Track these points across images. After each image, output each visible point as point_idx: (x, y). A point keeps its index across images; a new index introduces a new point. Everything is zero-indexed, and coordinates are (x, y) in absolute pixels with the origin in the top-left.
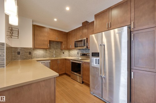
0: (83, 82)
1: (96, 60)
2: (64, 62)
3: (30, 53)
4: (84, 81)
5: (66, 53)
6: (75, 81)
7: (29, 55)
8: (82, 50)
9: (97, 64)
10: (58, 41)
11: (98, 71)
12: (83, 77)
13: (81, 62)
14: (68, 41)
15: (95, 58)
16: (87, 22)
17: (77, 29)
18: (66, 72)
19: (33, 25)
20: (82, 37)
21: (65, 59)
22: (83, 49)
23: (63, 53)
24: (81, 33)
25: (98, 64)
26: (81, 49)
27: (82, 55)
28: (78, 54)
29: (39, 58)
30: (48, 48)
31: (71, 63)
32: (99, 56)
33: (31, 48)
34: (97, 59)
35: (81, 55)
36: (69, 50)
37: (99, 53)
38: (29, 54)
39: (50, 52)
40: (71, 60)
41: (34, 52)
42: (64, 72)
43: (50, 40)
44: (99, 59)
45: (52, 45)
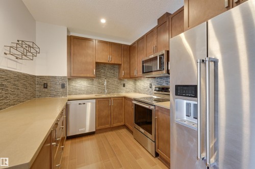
0: (157, 155)
1: (188, 105)
2: (122, 104)
3: (63, 86)
4: (159, 151)
5: (130, 84)
6: (141, 147)
7: (61, 90)
8: (159, 80)
9: (191, 119)
10: (113, 62)
11: (195, 140)
12: (157, 141)
13: (152, 107)
14: (131, 62)
15: (185, 102)
16: (168, 14)
17: (147, 35)
18: (127, 124)
19: (68, 36)
20: (156, 49)
21: (125, 98)
22: (160, 78)
23: (124, 85)
24: (155, 43)
25: (196, 118)
26: (157, 78)
27: (158, 91)
28: (151, 87)
29: (80, 94)
30: (93, 76)
31: (133, 107)
32: (196, 96)
33: (64, 77)
34: (192, 102)
35: (156, 90)
36: (135, 80)
37: (196, 86)
38: (62, 88)
39: (100, 84)
40: (135, 100)
41: (72, 84)
42: (122, 123)
43: (98, 61)
44: (196, 103)
45: (102, 71)
